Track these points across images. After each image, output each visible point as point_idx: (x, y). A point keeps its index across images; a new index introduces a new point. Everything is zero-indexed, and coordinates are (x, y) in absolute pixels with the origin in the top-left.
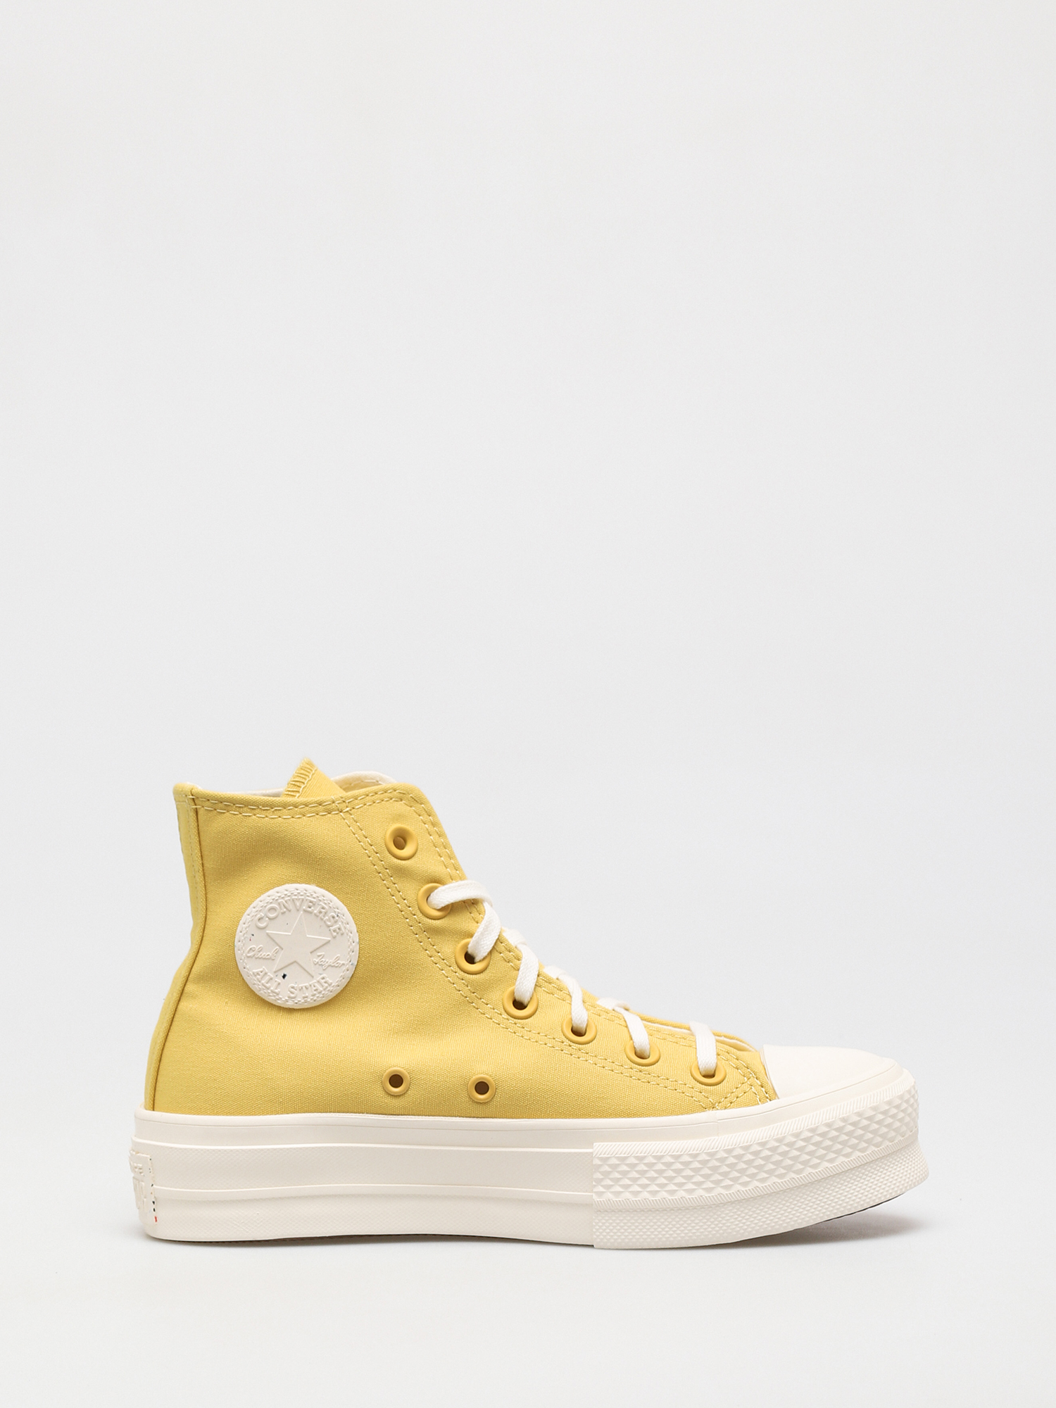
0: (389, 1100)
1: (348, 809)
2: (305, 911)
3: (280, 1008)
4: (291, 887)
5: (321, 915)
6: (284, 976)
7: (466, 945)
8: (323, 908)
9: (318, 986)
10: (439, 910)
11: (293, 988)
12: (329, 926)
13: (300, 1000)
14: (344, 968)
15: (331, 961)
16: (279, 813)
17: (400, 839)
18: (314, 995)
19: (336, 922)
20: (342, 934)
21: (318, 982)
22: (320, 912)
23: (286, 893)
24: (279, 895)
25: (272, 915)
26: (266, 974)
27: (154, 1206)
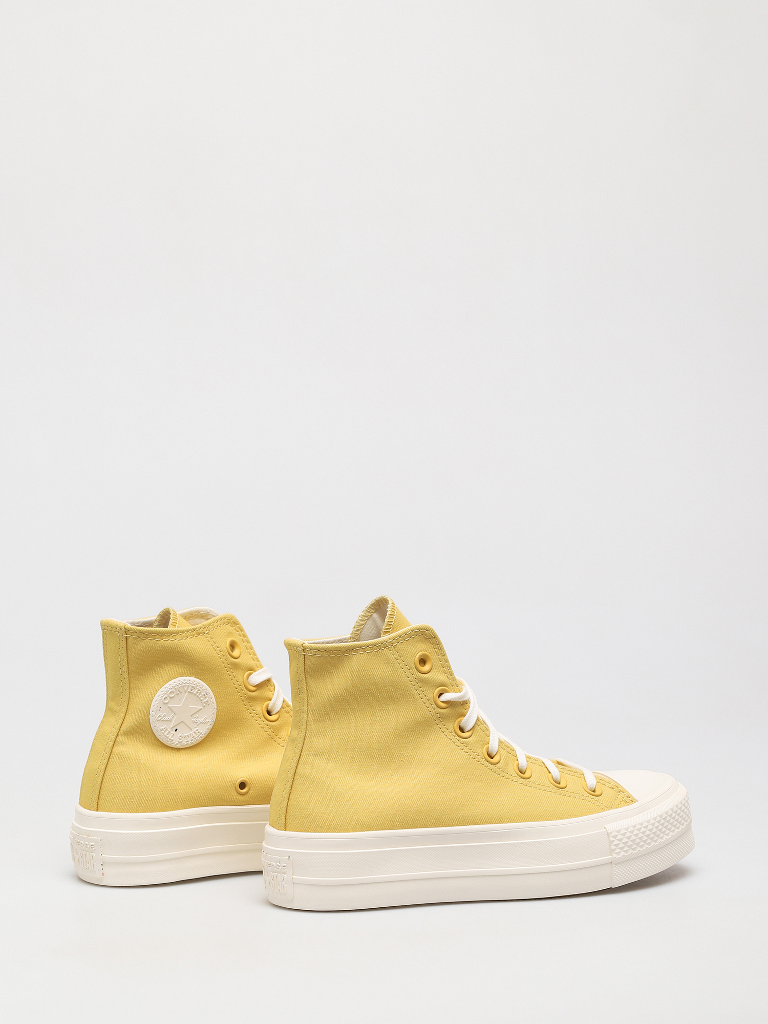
0: (239, 797)
1: (207, 632)
2: (189, 692)
3: (172, 748)
4: (182, 679)
5: (197, 694)
6: (176, 730)
7: (267, 706)
8: (199, 690)
9: (194, 735)
10: (255, 686)
11: (181, 736)
12: (202, 700)
13: (185, 743)
14: (209, 724)
15: (201, 720)
16: (175, 637)
17: (233, 646)
18: (192, 740)
19: (206, 698)
20: (209, 704)
21: (195, 732)
22: (197, 693)
23: (179, 682)
24: (176, 684)
25: (171, 696)
26: (167, 729)
27: (102, 867)
